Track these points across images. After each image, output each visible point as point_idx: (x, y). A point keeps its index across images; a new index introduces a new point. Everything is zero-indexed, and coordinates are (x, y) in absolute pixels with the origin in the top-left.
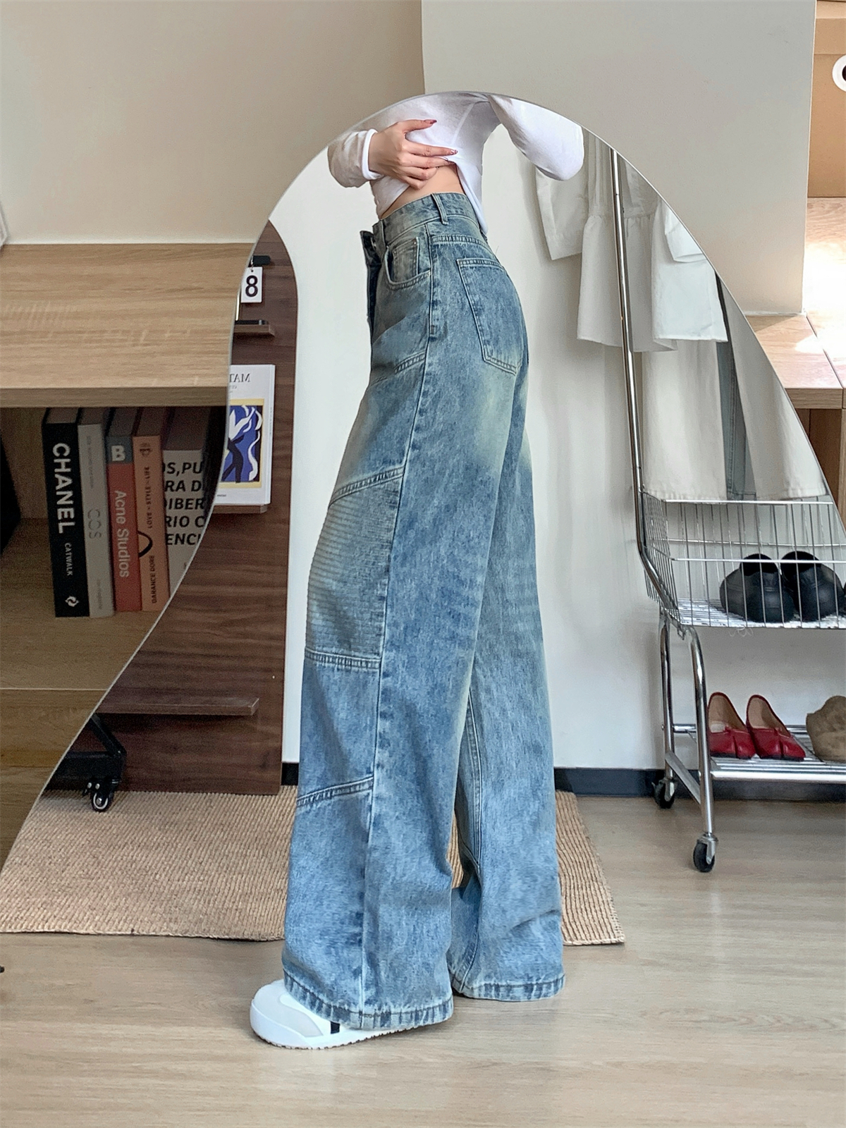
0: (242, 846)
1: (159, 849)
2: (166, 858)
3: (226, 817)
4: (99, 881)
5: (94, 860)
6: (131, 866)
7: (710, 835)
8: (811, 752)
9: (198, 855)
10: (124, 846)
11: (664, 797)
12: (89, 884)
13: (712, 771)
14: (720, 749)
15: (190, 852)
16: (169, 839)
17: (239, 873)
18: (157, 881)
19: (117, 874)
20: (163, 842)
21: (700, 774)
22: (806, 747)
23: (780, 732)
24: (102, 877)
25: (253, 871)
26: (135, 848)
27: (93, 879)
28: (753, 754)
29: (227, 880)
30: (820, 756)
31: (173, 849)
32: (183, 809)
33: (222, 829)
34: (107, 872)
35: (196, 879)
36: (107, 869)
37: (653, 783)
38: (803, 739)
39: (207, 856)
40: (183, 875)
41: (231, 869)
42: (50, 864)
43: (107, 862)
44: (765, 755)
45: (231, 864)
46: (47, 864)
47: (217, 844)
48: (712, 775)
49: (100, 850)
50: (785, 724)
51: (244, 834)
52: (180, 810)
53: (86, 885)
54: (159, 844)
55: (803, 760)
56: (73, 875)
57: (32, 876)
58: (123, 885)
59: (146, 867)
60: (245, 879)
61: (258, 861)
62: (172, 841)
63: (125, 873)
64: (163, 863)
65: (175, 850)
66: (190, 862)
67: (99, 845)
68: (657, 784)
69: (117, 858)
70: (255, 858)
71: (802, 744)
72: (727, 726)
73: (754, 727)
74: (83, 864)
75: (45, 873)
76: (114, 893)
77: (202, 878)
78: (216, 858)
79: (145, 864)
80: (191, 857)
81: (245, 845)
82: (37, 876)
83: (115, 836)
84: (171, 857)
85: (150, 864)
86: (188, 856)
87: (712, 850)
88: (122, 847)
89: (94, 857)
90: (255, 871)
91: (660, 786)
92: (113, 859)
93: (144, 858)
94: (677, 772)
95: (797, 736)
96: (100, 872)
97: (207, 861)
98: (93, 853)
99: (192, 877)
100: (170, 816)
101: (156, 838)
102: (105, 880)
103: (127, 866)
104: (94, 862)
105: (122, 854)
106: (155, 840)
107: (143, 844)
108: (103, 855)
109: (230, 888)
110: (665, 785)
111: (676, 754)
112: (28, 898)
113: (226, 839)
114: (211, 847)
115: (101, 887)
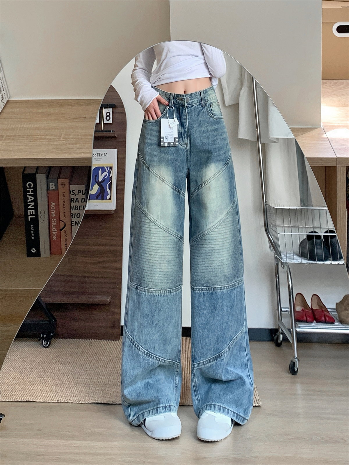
0: (105, 363)
1: (70, 364)
2: (72, 368)
3: (98, 350)
4: (45, 378)
5: (43, 369)
6: (58, 372)
7: (296, 358)
8: (338, 320)
9: (86, 367)
10: (55, 363)
11: (278, 341)
12: (41, 380)
13: (296, 328)
14: (300, 319)
15: (82, 366)
16: (74, 360)
17: (103, 375)
18: (69, 379)
19: (52, 375)
20: (71, 361)
21: (291, 330)
22: (336, 318)
23: (325, 311)
24: (46, 377)
25: (109, 374)
26: (60, 364)
27: (42, 378)
28: (313, 321)
29: (98, 378)
30: (342, 322)
31: (75, 365)
32: (80, 346)
33: (96, 356)
34: (48, 375)
35: (85, 377)
36: (48, 373)
37: (273, 335)
38: (334, 314)
39: (90, 368)
40: (80, 376)
41: (100, 373)
42: (25, 371)
43: (48, 371)
44: (319, 321)
45: (100, 371)
46: (24, 371)
47: (94, 362)
48: (296, 330)
49: (45, 365)
50: (327, 307)
51: (105, 358)
52: (79, 347)
53: (40, 380)
54: (69, 362)
55: (334, 323)
56: (34, 376)
57: (17, 376)
58: (55, 380)
59: (64, 372)
60: (106, 377)
61: (111, 370)
62: (75, 361)
63: (55, 375)
64: (71, 371)
65: (76, 365)
66: (82, 370)
67: (45, 363)
68: (275, 335)
69: (52, 368)
70: (110, 368)
71: (335, 317)
72: (303, 308)
73: (314, 308)
74: (38, 371)
75: (23, 375)
76: (51, 384)
77: (87, 377)
78: (93, 368)
79: (64, 371)
80: (83, 368)
81: (106, 363)
82: (19, 376)
83: (51, 359)
84: (75, 368)
85: (66, 371)
86: (82, 368)
87: (297, 365)
88: (54, 363)
89: (43, 368)
90: (110, 374)
91: (276, 336)
92: (51, 369)
93: (63, 369)
94: (283, 330)
95: (332, 313)
96: (45, 375)
97: (90, 370)
98: (43, 366)
99: (83, 377)
100: (74, 350)
101: (68, 359)
102: (47, 378)
103: (56, 372)
104: (43, 370)
105: (54, 367)
106: (68, 360)
107: (63, 362)
108: (47, 367)
109: (99, 381)
110: (278, 335)
111: (283, 321)
112: (16, 386)
113: (98, 360)
114: (91, 364)
115: (45, 381)
